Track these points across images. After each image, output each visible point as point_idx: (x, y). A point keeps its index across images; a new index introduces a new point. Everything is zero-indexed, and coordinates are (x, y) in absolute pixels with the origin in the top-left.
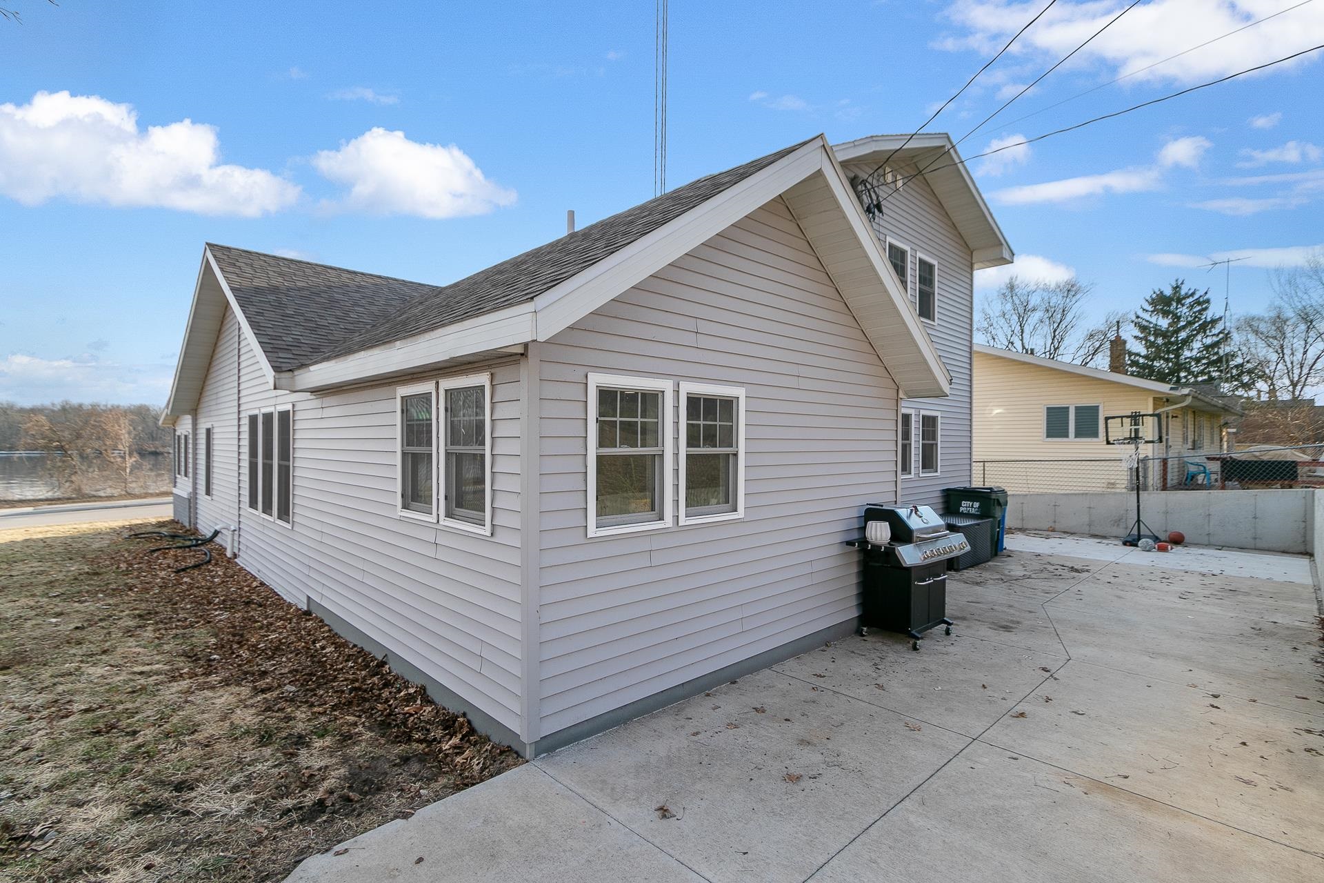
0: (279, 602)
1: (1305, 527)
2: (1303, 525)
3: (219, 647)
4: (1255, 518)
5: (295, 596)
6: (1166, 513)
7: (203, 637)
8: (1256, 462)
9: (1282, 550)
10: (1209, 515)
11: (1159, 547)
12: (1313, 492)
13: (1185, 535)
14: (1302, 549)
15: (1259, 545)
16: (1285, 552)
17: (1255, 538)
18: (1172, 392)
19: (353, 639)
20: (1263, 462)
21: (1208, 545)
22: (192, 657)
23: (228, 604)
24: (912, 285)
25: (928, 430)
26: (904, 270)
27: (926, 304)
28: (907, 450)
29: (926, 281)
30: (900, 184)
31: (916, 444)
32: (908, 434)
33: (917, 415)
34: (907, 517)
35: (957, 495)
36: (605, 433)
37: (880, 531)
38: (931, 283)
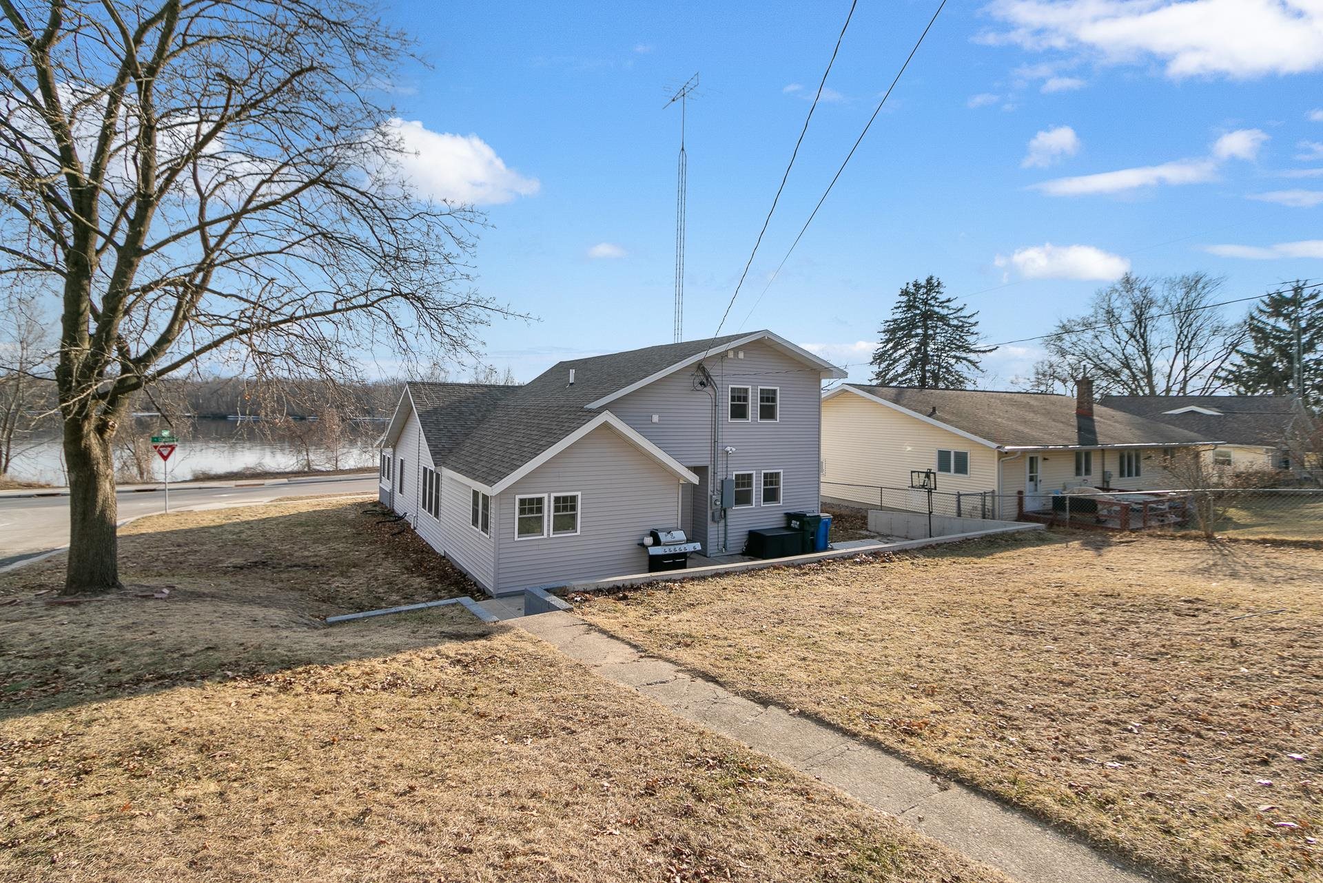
0: (434, 552)
3: (414, 566)
5: (440, 550)
7: (408, 563)
19: (458, 567)
22: (406, 568)
23: (415, 552)
24: (753, 405)
25: (771, 480)
26: (745, 399)
27: (768, 412)
28: (749, 493)
29: (768, 398)
30: (741, 355)
31: (757, 489)
32: (750, 484)
33: (758, 474)
34: (662, 536)
35: (790, 517)
36: (522, 511)
37: (649, 541)
38: (774, 400)
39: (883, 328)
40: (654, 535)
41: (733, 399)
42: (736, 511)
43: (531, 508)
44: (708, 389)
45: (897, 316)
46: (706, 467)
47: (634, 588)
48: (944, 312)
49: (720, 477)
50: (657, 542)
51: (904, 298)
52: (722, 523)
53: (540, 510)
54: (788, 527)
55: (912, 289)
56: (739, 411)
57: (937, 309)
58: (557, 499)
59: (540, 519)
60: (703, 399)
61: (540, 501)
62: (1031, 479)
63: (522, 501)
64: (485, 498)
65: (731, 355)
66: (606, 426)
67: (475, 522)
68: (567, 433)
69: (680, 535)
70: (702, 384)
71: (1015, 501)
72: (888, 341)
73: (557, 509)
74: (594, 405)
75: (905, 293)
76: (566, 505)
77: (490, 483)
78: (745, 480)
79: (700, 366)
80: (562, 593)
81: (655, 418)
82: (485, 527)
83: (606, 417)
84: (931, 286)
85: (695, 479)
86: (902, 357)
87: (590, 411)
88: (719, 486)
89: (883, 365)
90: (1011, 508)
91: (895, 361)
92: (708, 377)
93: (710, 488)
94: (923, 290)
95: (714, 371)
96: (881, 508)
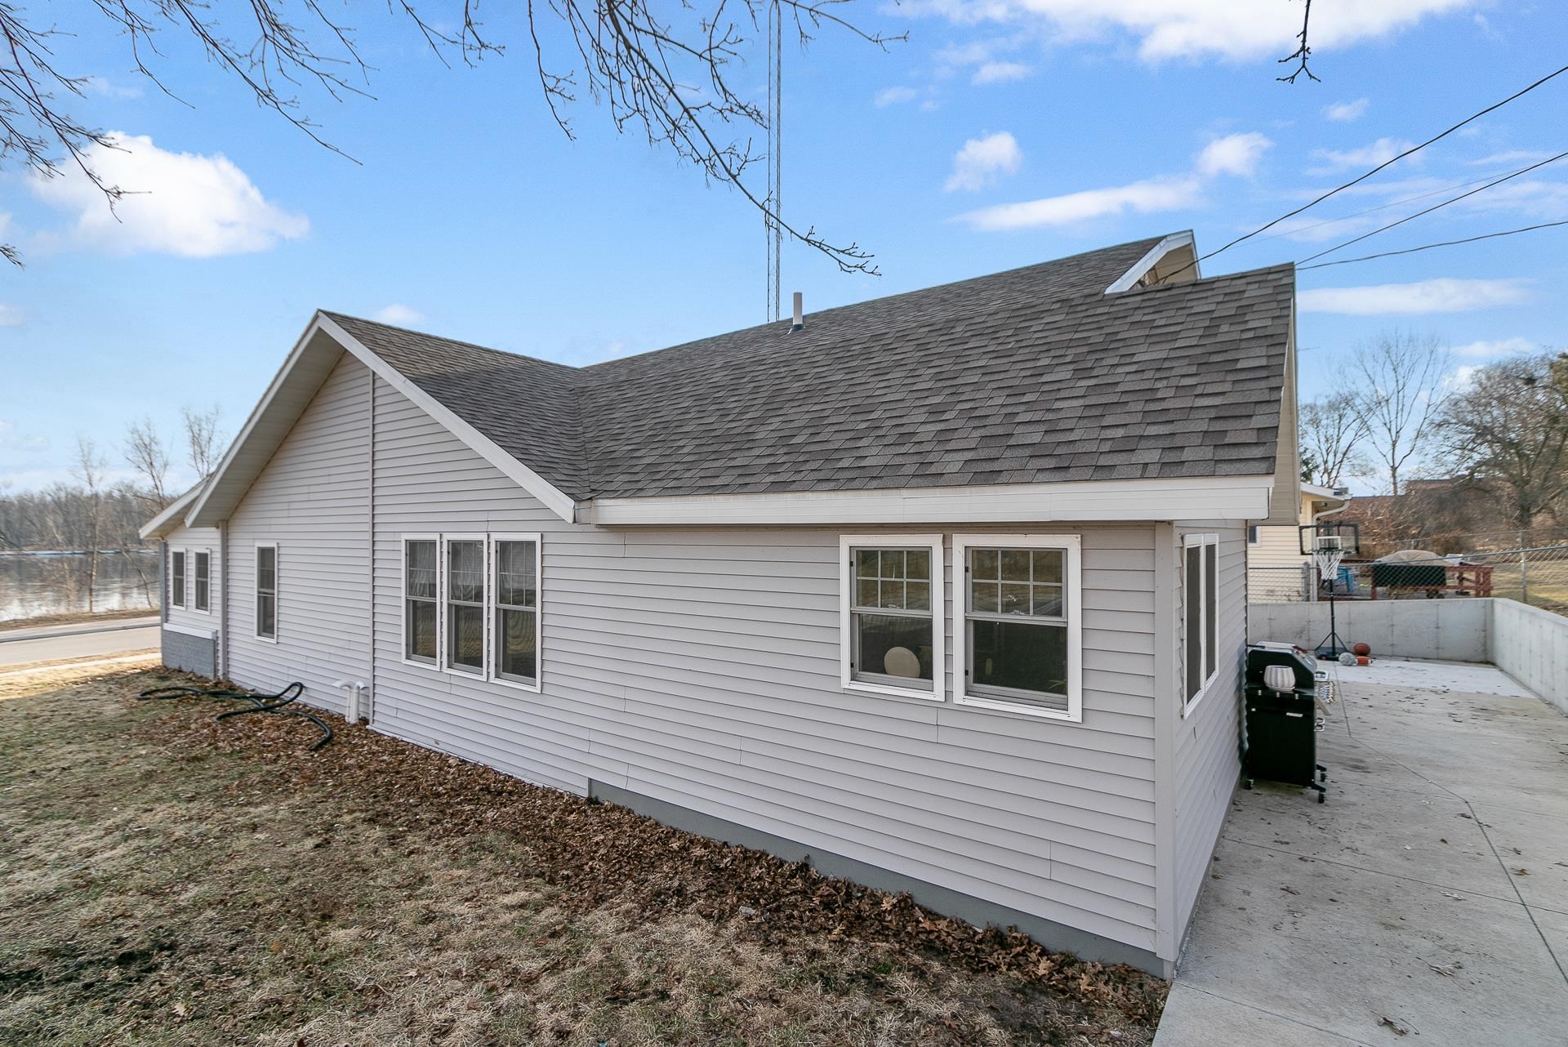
1: (1485, 637)
2: (1483, 634)
4: (1438, 628)
6: (1350, 624)
8: (1405, 567)
9: (1464, 658)
10: (1393, 625)
11: (1359, 660)
12: (1492, 601)
13: (1368, 644)
14: (1482, 658)
15: (1443, 654)
16: (1467, 661)
17: (1438, 648)
18: (1336, 497)
20: (1411, 567)
21: (1393, 656)
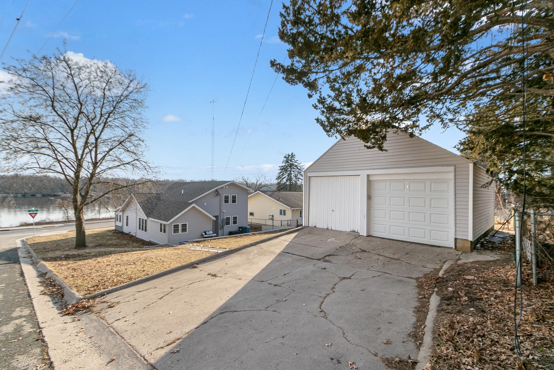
0: (145, 241)
19: (155, 243)
24: (230, 200)
25: (235, 218)
26: (228, 198)
27: (234, 201)
28: (229, 222)
29: (234, 198)
30: (227, 187)
31: (231, 221)
32: (229, 220)
33: (232, 217)
34: (207, 233)
35: (240, 228)
36: (174, 228)
37: (204, 234)
38: (235, 198)
39: (279, 168)
40: (205, 232)
41: (225, 198)
42: (226, 226)
43: (176, 227)
44: (219, 196)
45: (284, 165)
46: (218, 216)
47: (201, 241)
48: (296, 164)
49: (222, 218)
50: (206, 234)
51: (285, 159)
52: (222, 230)
53: (178, 227)
54: (239, 230)
55: (287, 156)
56: (226, 201)
57: (294, 163)
58: (182, 225)
59: (178, 229)
60: (217, 199)
61: (178, 225)
62: (300, 216)
63: (174, 225)
64: (164, 225)
65: (224, 187)
66: (194, 207)
67: (161, 231)
68: (185, 209)
69: (211, 232)
70: (217, 195)
71: (296, 221)
72: (281, 173)
73: (182, 227)
74: (190, 202)
75: (285, 157)
76: (184, 226)
77: (167, 221)
78: (228, 219)
79: (216, 190)
80: (187, 242)
81: (205, 204)
82: (165, 232)
83: (194, 205)
84: (293, 156)
85: (215, 219)
86: (285, 177)
87: (189, 203)
88: (221, 220)
89: (279, 180)
90: (295, 224)
91: (283, 179)
92: (219, 193)
93: (219, 221)
94: (290, 157)
95: (220, 192)
96: (266, 225)
